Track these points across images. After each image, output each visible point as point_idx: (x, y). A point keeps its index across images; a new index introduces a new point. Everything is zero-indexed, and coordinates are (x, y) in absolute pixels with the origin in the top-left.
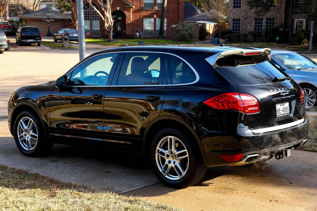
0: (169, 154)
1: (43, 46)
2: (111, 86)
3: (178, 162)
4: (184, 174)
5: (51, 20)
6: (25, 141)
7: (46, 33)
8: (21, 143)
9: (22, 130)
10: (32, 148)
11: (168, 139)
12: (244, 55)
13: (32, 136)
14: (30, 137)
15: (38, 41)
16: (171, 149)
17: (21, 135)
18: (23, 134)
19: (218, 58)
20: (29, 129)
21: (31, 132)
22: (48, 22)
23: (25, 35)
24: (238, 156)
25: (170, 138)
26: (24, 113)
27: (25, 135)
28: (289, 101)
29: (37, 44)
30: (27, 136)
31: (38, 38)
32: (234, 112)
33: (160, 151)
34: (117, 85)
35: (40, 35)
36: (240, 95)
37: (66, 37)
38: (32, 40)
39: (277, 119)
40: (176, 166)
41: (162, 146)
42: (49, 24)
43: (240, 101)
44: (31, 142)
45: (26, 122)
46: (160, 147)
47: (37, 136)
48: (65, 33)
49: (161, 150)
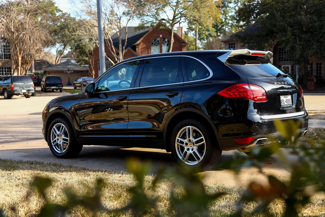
0: (187, 142)
1: (64, 92)
2: (134, 88)
3: (196, 149)
4: (201, 158)
5: (71, 71)
6: (57, 145)
7: (67, 83)
8: (54, 147)
9: (55, 135)
10: (64, 150)
11: (186, 129)
12: (251, 55)
13: (64, 139)
14: (62, 141)
15: (60, 88)
16: (189, 137)
17: (54, 140)
18: (56, 139)
19: (228, 57)
20: (61, 134)
21: (63, 137)
22: (68, 73)
23: (49, 83)
24: (250, 139)
25: (188, 128)
26: (57, 119)
27: (58, 139)
28: (291, 94)
29: (59, 91)
30: (59, 140)
31: (60, 85)
32: (245, 100)
33: (179, 141)
34: (139, 87)
35: (62, 82)
36: (249, 86)
37: (85, 83)
38: (55, 87)
39: (282, 109)
40: (194, 152)
41: (181, 136)
42: (69, 75)
43: (250, 90)
44: (63, 145)
45: (58, 128)
46: (179, 137)
47: (68, 139)
48: (84, 80)
49: (180, 139)
